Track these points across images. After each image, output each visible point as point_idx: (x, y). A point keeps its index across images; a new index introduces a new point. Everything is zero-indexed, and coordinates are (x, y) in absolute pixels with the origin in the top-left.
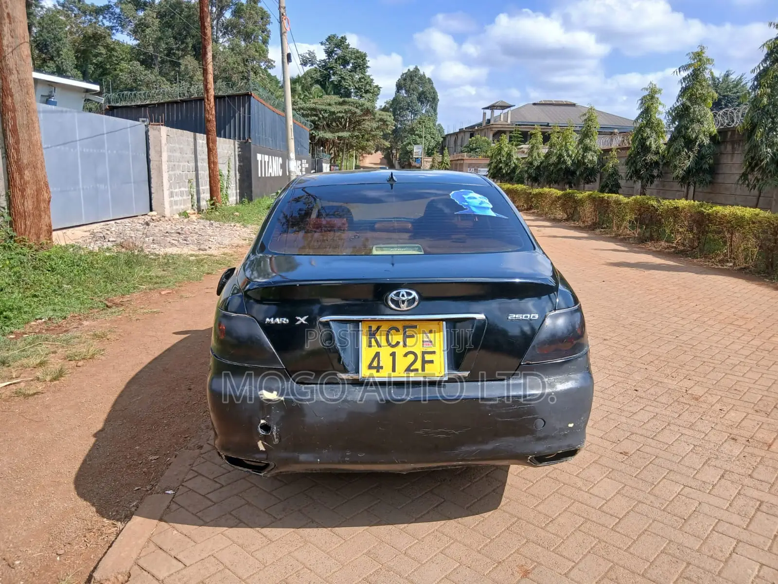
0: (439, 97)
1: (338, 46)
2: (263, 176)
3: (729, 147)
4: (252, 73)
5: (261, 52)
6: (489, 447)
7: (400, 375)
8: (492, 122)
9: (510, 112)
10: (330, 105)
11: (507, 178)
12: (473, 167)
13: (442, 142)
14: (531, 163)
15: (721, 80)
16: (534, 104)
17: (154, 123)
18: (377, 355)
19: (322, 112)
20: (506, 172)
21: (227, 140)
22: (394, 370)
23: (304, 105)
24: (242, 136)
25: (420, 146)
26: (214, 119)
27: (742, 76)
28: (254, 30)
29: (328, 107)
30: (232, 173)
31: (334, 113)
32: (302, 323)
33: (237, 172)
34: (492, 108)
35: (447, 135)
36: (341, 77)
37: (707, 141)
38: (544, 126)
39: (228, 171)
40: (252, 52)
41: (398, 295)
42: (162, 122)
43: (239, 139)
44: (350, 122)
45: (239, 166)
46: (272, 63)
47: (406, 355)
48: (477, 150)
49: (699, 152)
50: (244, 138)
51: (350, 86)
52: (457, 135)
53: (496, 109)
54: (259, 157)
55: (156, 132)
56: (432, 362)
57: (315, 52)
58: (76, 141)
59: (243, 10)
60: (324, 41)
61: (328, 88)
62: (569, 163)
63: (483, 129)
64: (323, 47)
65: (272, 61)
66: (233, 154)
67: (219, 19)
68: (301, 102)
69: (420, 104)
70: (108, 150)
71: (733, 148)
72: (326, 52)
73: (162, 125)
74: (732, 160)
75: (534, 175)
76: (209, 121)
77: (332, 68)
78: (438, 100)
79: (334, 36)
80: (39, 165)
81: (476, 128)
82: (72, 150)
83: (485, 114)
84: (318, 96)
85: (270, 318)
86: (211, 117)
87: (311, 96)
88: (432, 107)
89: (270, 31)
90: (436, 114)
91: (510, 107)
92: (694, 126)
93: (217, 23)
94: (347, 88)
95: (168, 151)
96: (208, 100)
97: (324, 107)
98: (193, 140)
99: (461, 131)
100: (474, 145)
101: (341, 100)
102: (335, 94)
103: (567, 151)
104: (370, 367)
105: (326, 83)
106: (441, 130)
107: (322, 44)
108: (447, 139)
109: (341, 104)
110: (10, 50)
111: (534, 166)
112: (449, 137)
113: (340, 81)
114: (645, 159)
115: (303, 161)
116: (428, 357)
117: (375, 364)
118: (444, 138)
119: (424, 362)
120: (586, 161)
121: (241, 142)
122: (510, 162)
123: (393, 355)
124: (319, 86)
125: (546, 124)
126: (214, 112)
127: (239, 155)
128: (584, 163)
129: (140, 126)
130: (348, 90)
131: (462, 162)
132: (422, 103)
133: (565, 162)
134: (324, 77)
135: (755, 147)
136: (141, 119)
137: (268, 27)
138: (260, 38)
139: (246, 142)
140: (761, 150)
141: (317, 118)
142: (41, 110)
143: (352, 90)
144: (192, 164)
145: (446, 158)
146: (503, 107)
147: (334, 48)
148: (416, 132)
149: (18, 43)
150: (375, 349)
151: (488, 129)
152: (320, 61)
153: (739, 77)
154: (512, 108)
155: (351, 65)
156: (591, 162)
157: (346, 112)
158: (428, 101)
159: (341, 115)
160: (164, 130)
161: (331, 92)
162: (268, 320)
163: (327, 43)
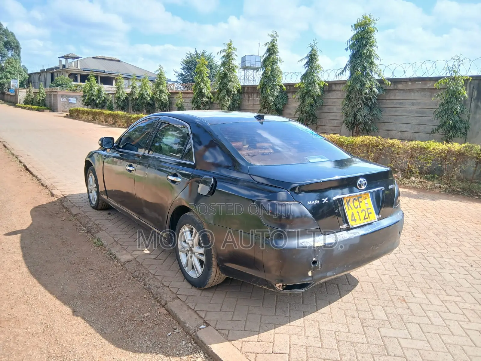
0: (21, 46)
3: (246, 96)
7: (363, 221)
8: (67, 67)
9: (79, 62)
11: (100, 106)
12: (65, 97)
13: (28, 78)
14: (119, 98)
15: (201, 55)
16: (93, 58)
18: (353, 213)
20: (99, 102)
22: (360, 221)
25: (16, 81)
27: (210, 54)
32: (325, 202)
34: (66, 57)
35: (32, 74)
37: (236, 92)
38: (102, 72)
41: (361, 181)
47: (362, 212)
48: (63, 86)
49: (233, 97)
52: (40, 74)
53: (69, 59)
62: (149, 99)
63: (60, 71)
69: (6, 50)
71: (249, 97)
74: (248, 102)
75: (122, 105)
78: (21, 48)
81: (55, 70)
83: (60, 61)
85: (309, 202)
88: (16, 53)
90: (20, 58)
91: (79, 58)
92: (230, 83)
99: (42, 71)
100: (60, 82)
103: (146, 92)
104: (352, 220)
106: (25, 69)
108: (32, 76)
111: (121, 99)
112: (34, 74)
114: (202, 100)
116: (369, 211)
117: (353, 218)
118: (30, 75)
119: (369, 214)
120: (162, 99)
122: (101, 96)
123: (358, 212)
125: (103, 71)
128: (161, 100)
131: (56, 93)
132: (8, 49)
133: (145, 99)
135: (266, 97)
140: (269, 98)
145: (42, 90)
146: (74, 58)
148: (7, 70)
150: (351, 211)
151: (64, 71)
153: (209, 54)
154: (80, 59)
156: (165, 99)
158: (13, 48)
162: (308, 202)
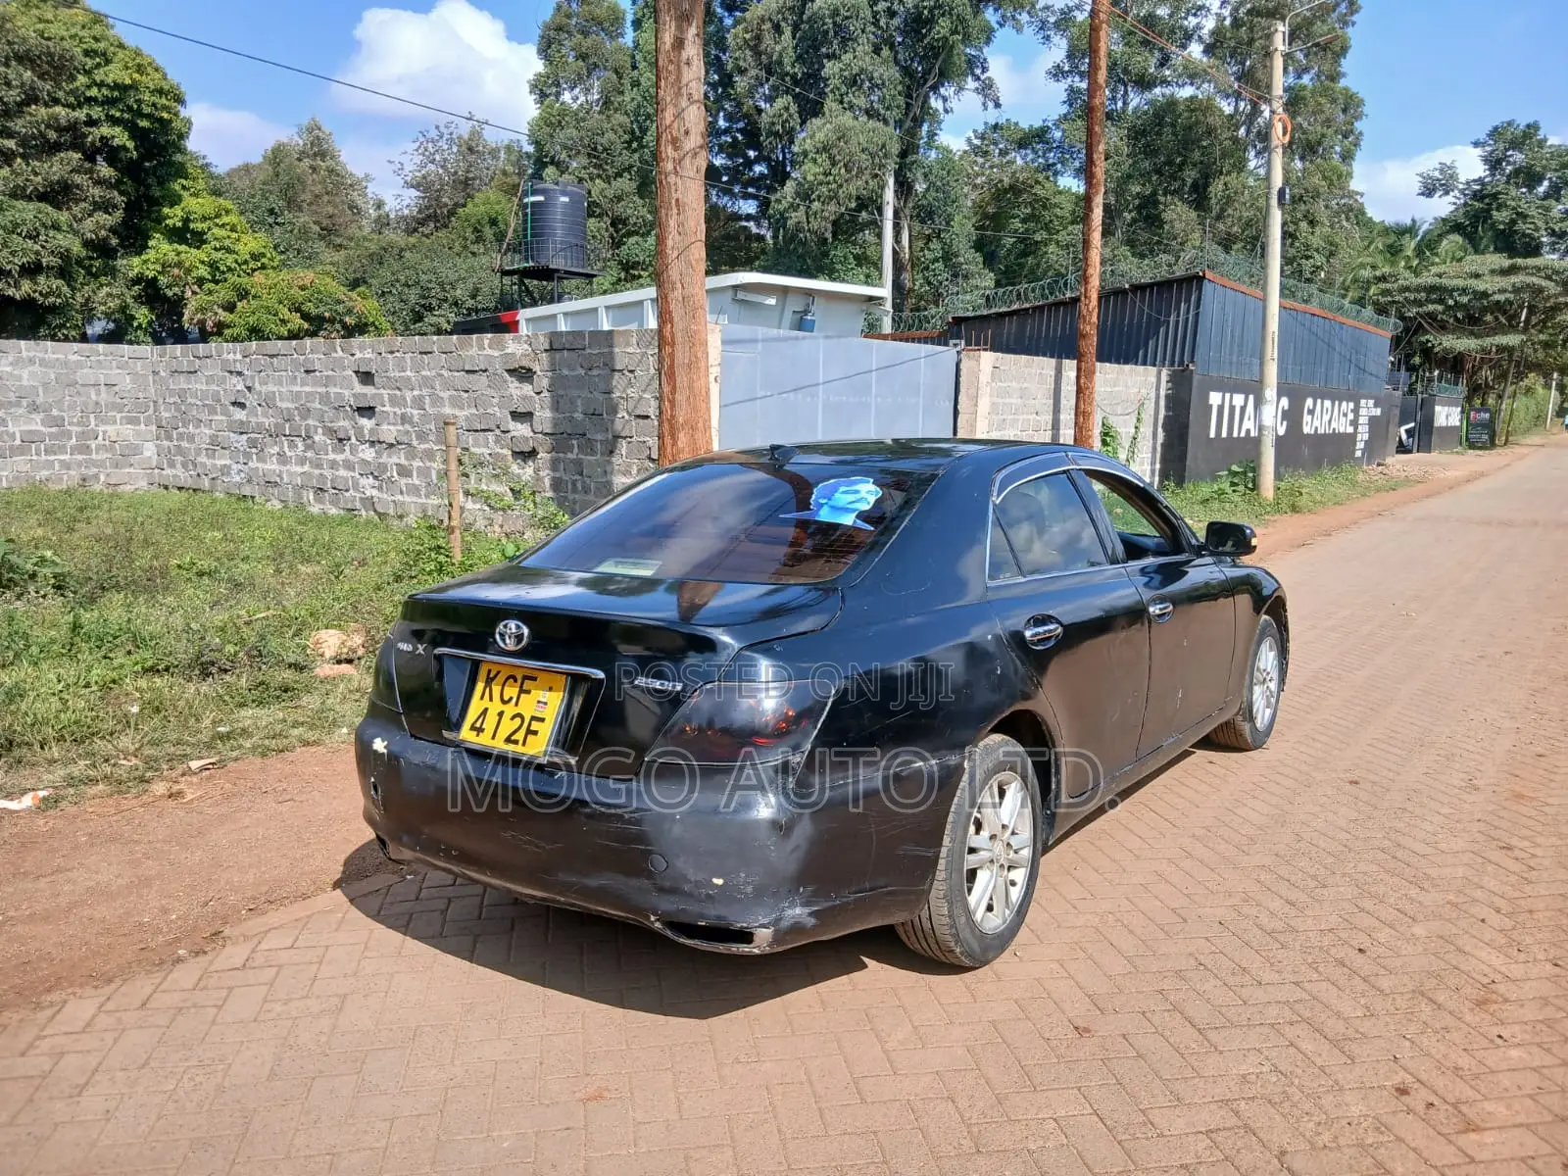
1: (1516, 144)
2: (1224, 434)
4: (1304, 225)
5: (1335, 178)
6: (593, 882)
7: (499, 745)
10: (1477, 276)
17: (973, 347)
18: (485, 711)
19: (1455, 294)
21: (1141, 368)
22: (493, 737)
23: (1416, 281)
24: (1177, 359)
26: (1094, 332)
28: (1323, 136)
29: (1472, 283)
30: (1146, 430)
31: (1485, 295)
32: (420, 653)
33: (1160, 430)
36: (1518, 214)
39: (1136, 428)
40: (1317, 180)
41: (505, 626)
42: (986, 344)
43: (1172, 364)
44: (1532, 310)
45: (1166, 417)
46: (1358, 197)
47: (513, 718)
50: (1181, 363)
51: (1537, 229)
54: (1215, 398)
55: (973, 363)
56: (535, 733)
57: (1456, 164)
58: (818, 384)
59: (1304, 98)
60: (1482, 137)
61: (1482, 238)
64: (1479, 151)
65: (1357, 193)
66: (1153, 395)
67: (1251, 123)
68: (1407, 274)
70: (876, 397)
72: (1486, 160)
73: (986, 350)
76: (1084, 336)
77: (1495, 196)
79: (1510, 124)
80: (700, 425)
82: (809, 399)
84: (1453, 258)
86: (1088, 328)
87: (1437, 260)
89: (1361, 133)
93: (1248, 132)
94: (1529, 235)
95: (991, 396)
96: (1086, 297)
97: (1460, 283)
98: (1053, 373)
101: (1507, 263)
102: (1497, 250)
105: (1477, 230)
107: (1476, 144)
109: (1505, 272)
110: (675, 254)
113: (1513, 222)
115: (1363, 402)
116: (535, 726)
117: (479, 724)
119: (529, 732)
121: (1174, 371)
123: (501, 714)
124: (1457, 238)
126: (1094, 319)
127: (1167, 396)
129: (947, 354)
130: (1533, 239)
134: (1474, 216)
136: (952, 342)
137: (1359, 126)
138: (1338, 149)
139: (1183, 371)
141: (1440, 308)
142: (760, 337)
143: (1544, 239)
144: (1049, 418)
147: (1507, 150)
149: (687, 243)
150: (486, 703)
152: (1468, 183)
155: (1546, 183)
157: (1516, 290)
159: (1501, 298)
160: (988, 358)
161: (1487, 247)
163: (1491, 142)
